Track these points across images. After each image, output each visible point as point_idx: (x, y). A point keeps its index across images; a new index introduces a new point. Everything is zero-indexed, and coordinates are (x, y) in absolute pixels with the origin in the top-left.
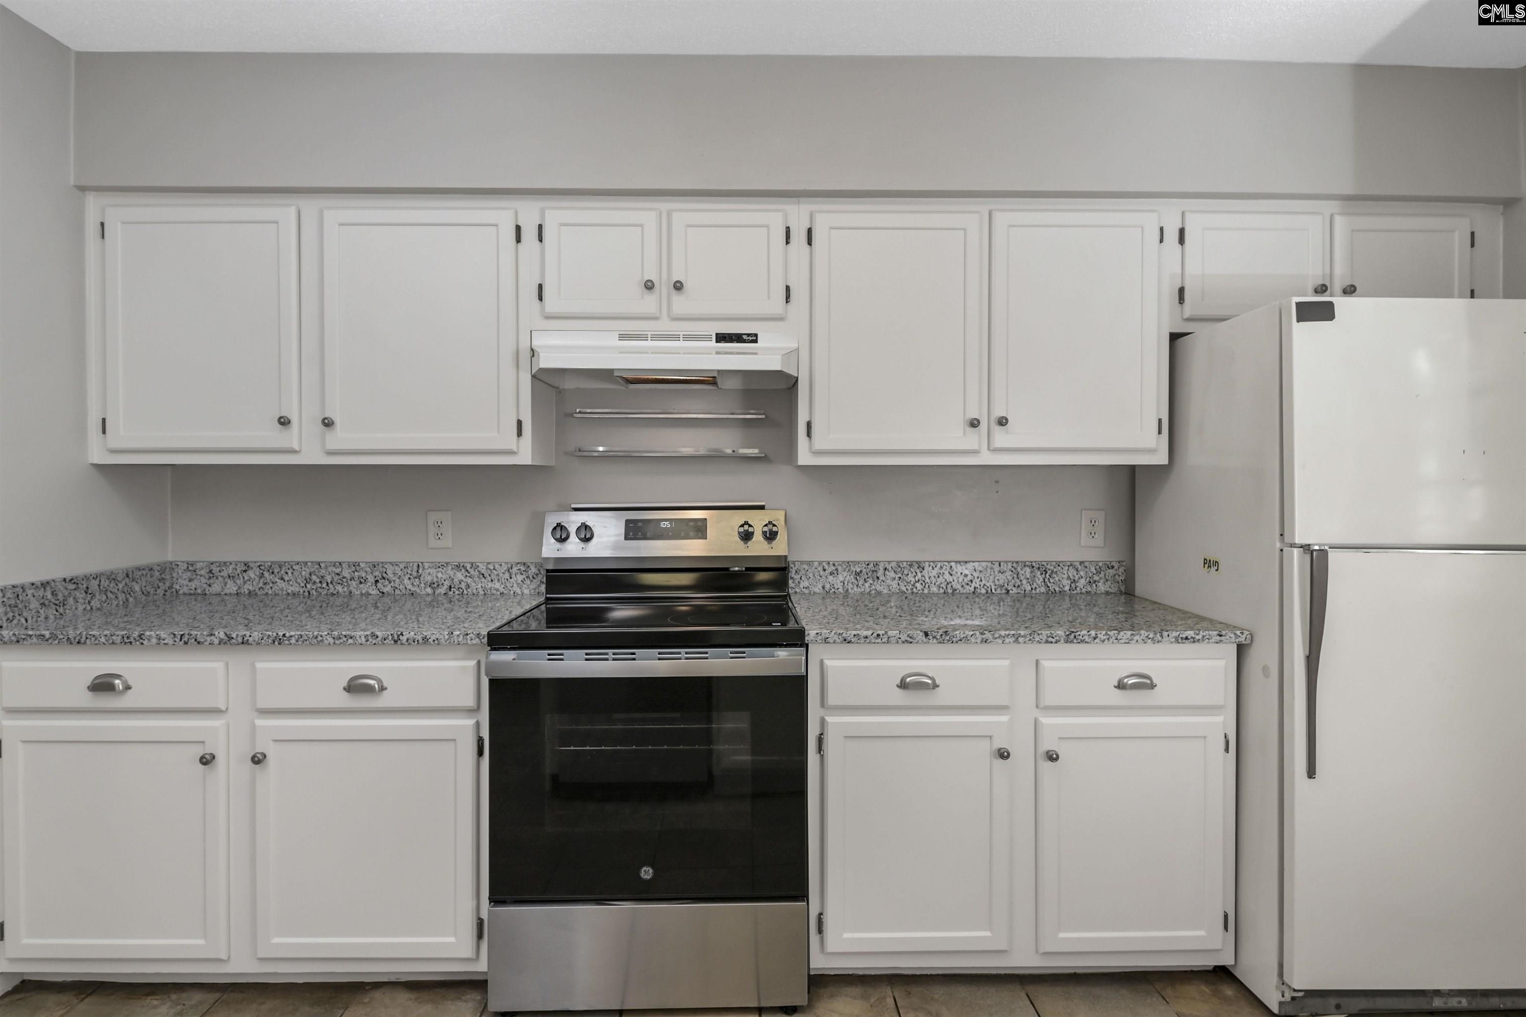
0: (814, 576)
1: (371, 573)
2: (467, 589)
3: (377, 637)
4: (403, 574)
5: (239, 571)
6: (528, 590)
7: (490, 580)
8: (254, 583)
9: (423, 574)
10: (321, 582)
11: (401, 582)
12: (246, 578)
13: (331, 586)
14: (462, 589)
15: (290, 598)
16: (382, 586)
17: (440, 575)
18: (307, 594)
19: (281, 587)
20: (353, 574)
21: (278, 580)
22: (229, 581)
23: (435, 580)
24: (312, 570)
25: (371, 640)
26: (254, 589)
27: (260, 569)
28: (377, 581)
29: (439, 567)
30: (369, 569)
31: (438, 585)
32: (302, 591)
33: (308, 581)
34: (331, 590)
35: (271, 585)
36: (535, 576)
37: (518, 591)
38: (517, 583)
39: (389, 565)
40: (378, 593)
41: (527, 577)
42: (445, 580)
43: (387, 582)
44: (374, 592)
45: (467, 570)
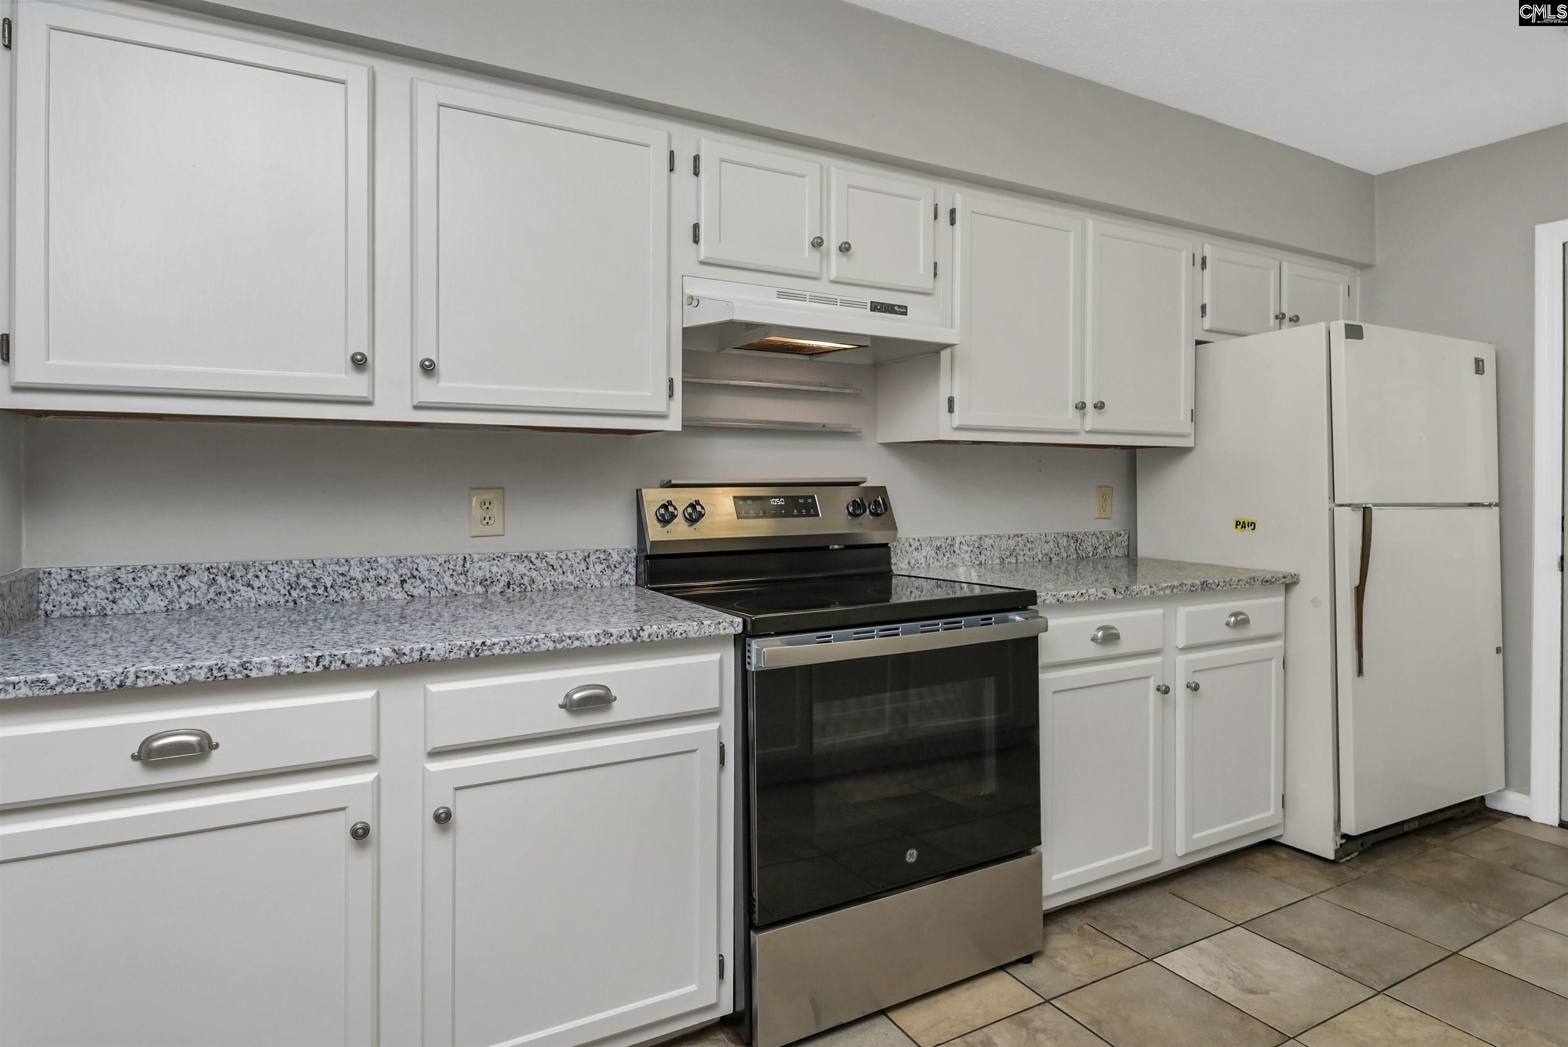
0: (901, 552)
1: (396, 571)
2: (530, 585)
3: (612, 635)
4: (442, 570)
5: (170, 577)
6: (609, 581)
7: (561, 572)
8: (198, 593)
9: (472, 568)
10: (315, 587)
11: (439, 580)
12: (184, 587)
13: (331, 591)
14: (524, 585)
15: (262, 612)
16: (411, 587)
17: (494, 569)
18: (291, 604)
19: (246, 598)
20: (366, 573)
21: (241, 588)
22: (151, 593)
23: (488, 575)
24: (301, 570)
25: (603, 640)
26: (198, 602)
27: (210, 573)
28: (403, 582)
29: (494, 559)
30: (392, 566)
31: (492, 582)
32: (282, 601)
33: (294, 586)
34: (331, 596)
35: (230, 595)
36: (617, 565)
37: (597, 584)
38: (595, 574)
39: (423, 559)
40: (406, 596)
41: (607, 567)
42: (501, 576)
43: (419, 582)
44: (399, 596)
45: (531, 562)
